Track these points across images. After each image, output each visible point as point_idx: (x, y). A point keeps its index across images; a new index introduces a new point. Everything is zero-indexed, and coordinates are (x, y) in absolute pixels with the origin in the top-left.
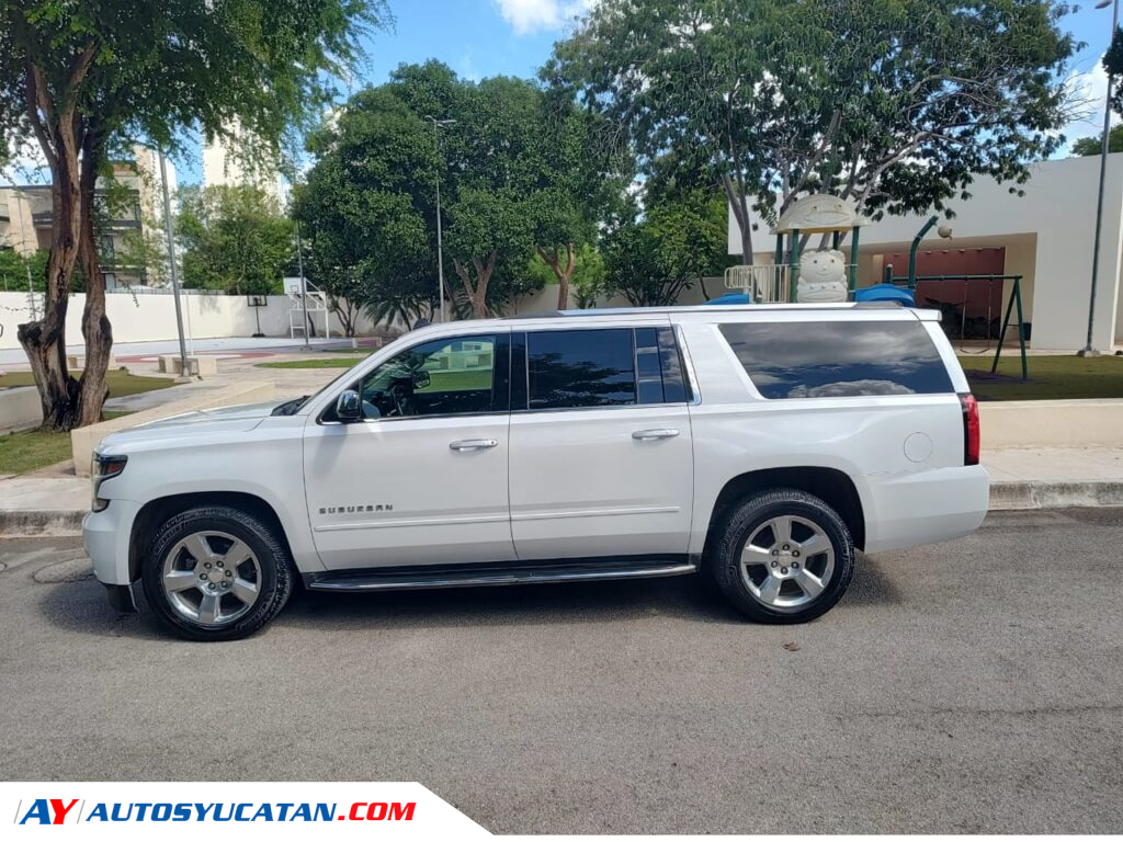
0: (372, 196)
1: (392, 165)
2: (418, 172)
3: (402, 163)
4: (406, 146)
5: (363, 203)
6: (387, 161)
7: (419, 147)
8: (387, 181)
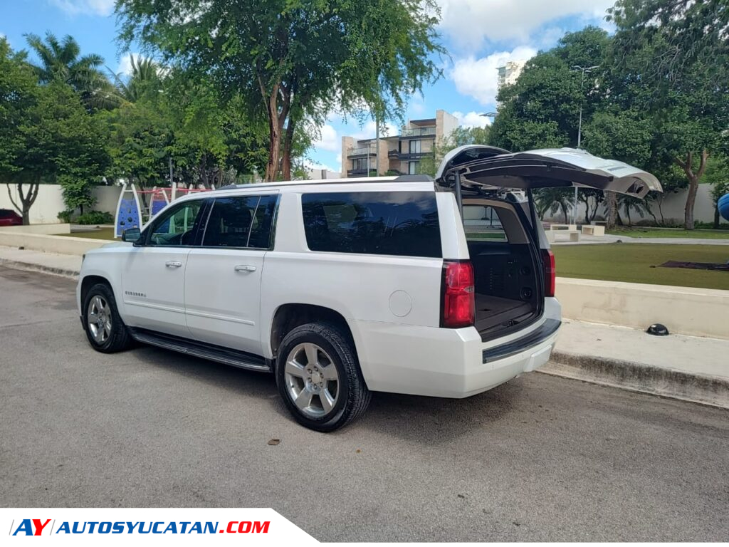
0: (528, 126)
1: (545, 103)
2: (564, 106)
3: (552, 101)
4: (556, 89)
5: (522, 131)
6: (541, 101)
7: (565, 89)
8: (541, 115)
